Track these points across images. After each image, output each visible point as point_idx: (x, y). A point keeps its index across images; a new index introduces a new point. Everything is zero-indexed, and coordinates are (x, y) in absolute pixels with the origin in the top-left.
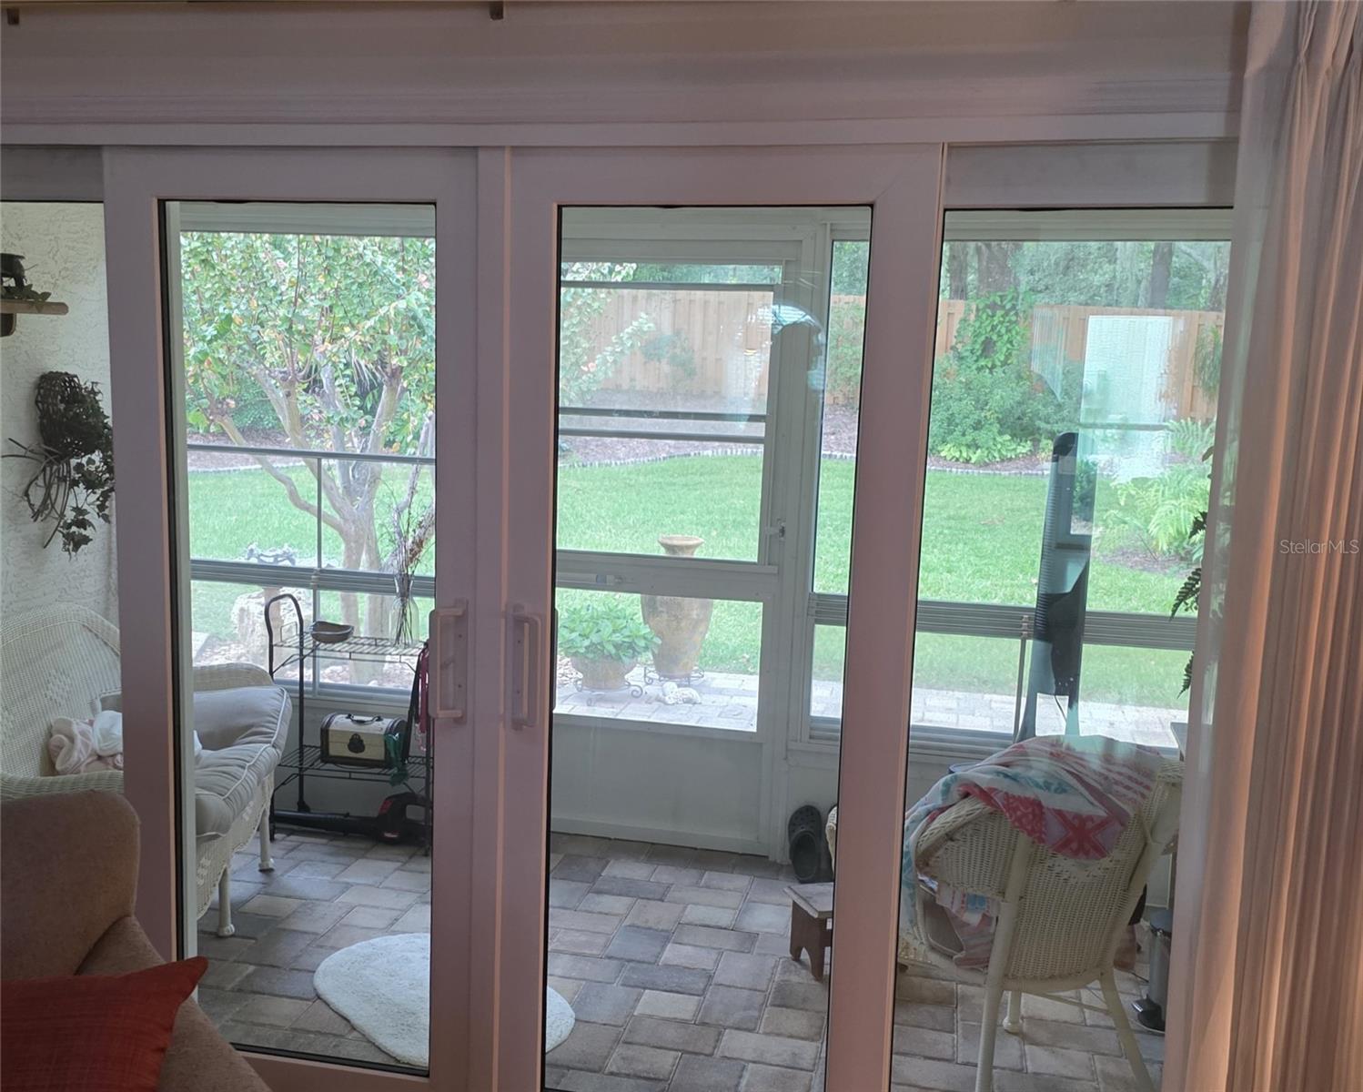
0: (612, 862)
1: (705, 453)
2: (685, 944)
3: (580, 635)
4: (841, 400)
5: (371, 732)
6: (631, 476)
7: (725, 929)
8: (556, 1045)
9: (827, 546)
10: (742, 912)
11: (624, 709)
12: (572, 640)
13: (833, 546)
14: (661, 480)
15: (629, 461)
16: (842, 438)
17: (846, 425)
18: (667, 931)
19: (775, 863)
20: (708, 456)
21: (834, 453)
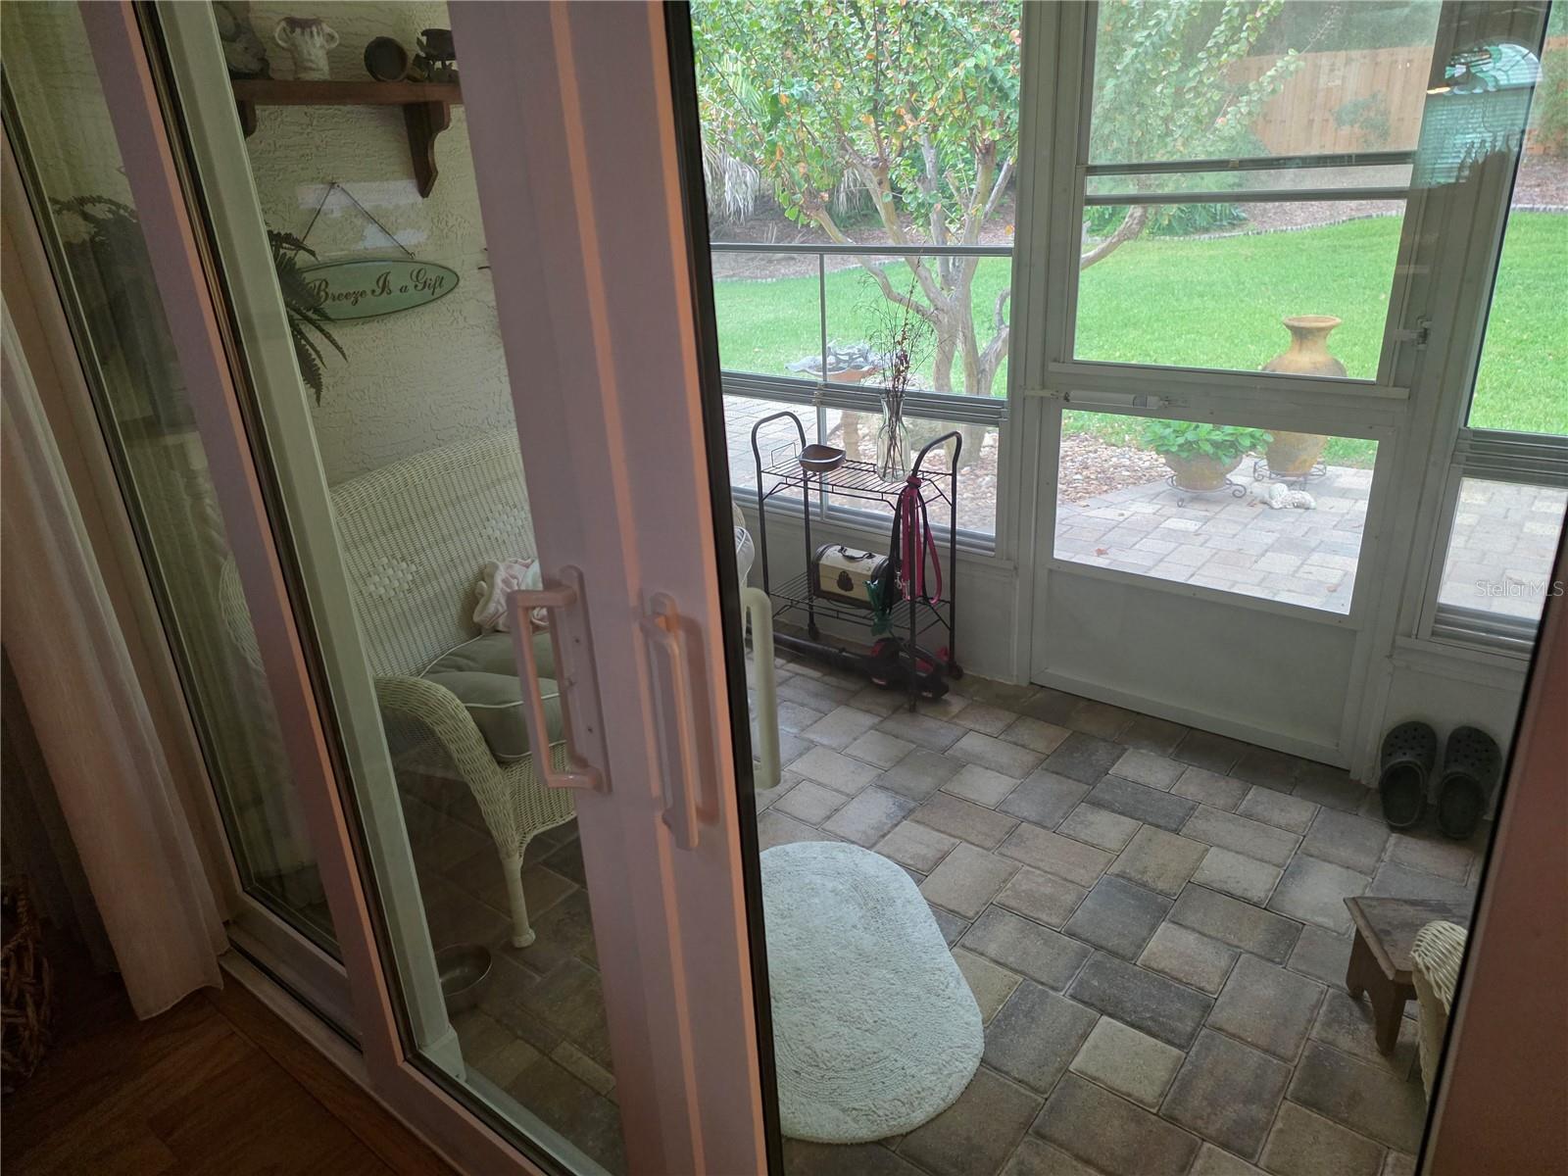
0: (1131, 750)
1: (1389, 214)
2: (1186, 927)
3: (1174, 431)
4: (1553, 149)
5: (859, 571)
6: (1306, 241)
7: (1255, 905)
8: (933, 1115)
9: (1514, 308)
10: (1290, 873)
11: (1219, 512)
12: (1165, 437)
13: (1520, 308)
14: (1335, 243)
15: (1307, 225)
16: (1548, 190)
17: (1555, 175)
18: (1167, 895)
19: (1358, 784)
20: (1391, 216)
21: (1536, 206)
